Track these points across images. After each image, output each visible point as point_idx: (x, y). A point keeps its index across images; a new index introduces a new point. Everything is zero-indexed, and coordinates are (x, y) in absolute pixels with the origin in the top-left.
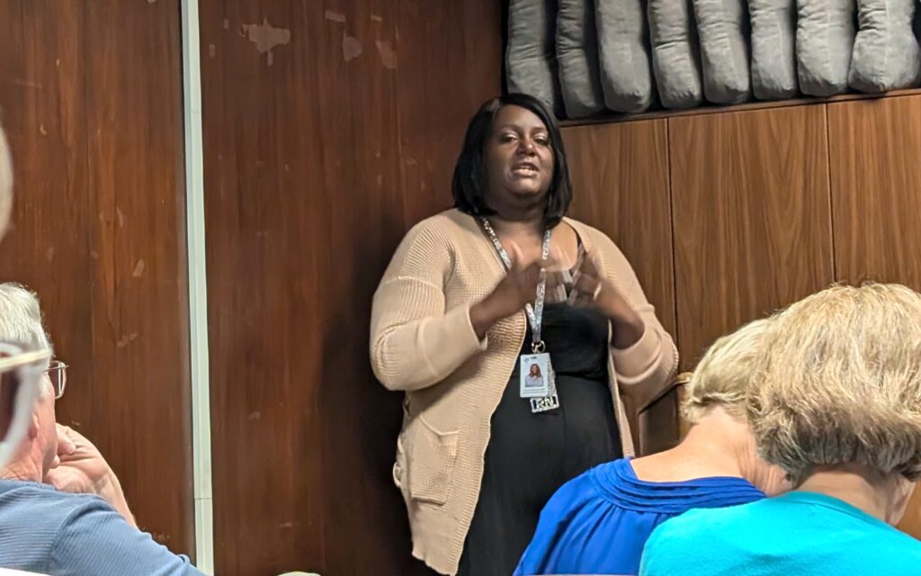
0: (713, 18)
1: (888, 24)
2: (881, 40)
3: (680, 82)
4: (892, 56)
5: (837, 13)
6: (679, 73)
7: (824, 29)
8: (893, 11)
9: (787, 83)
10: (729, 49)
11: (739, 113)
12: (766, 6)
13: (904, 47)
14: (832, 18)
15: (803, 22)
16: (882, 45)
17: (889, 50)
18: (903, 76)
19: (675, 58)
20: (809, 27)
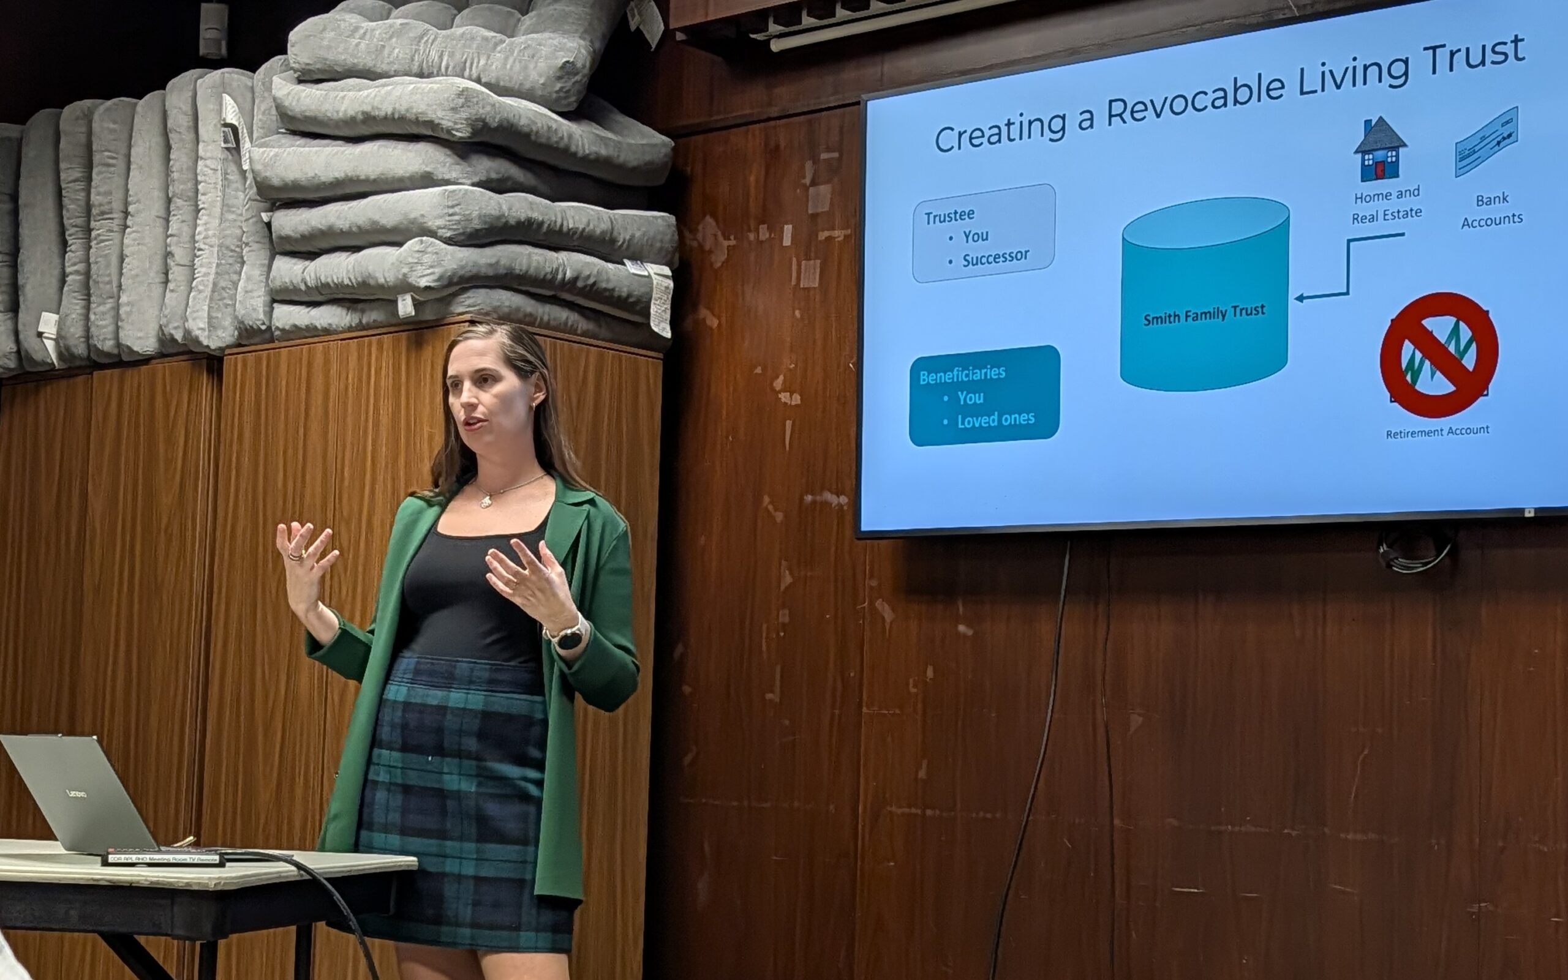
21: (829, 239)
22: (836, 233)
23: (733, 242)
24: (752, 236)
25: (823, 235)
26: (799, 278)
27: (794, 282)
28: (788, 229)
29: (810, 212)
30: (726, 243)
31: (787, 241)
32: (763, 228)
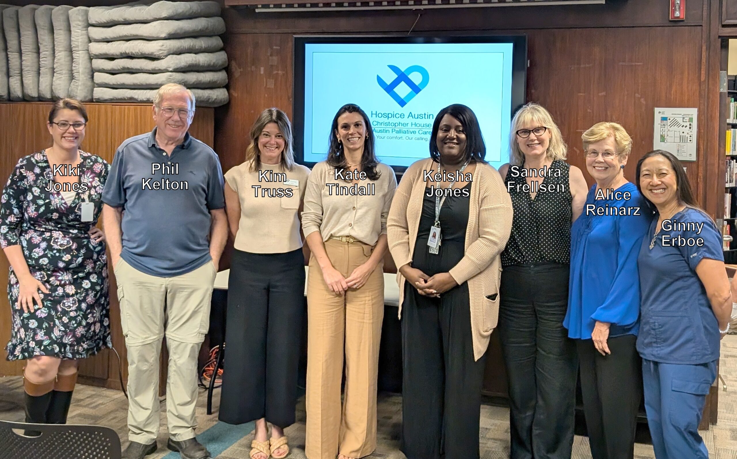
0: (26, 69)
1: (81, 79)
2: (77, 84)
3: (15, 92)
4: (81, 90)
5: (67, 72)
6: (15, 88)
7: (61, 77)
8: (83, 74)
9: (48, 96)
10: (31, 81)
11: (34, 105)
12: (44, 66)
13: (86, 87)
14: (65, 74)
15: (55, 74)
16: (77, 86)
17: (79, 88)
18: (85, 97)
19: (15, 83)
20: (56, 76)
21: (277, 74)
22: (280, 72)
23: (242, 70)
24: (249, 69)
25: (275, 72)
26: (266, 85)
27: (265, 86)
28: (262, 69)
29: (270, 64)
30: (239, 70)
31: (262, 72)
32: (253, 67)
